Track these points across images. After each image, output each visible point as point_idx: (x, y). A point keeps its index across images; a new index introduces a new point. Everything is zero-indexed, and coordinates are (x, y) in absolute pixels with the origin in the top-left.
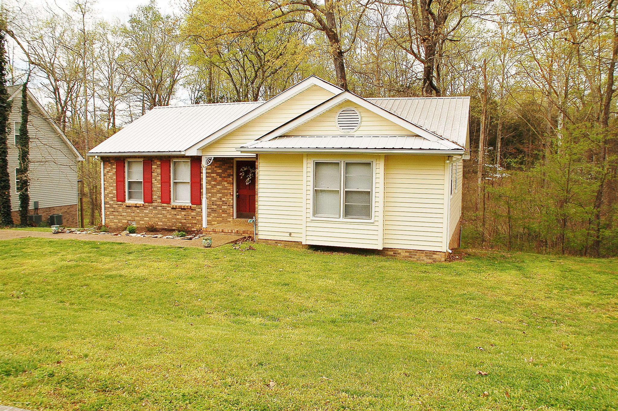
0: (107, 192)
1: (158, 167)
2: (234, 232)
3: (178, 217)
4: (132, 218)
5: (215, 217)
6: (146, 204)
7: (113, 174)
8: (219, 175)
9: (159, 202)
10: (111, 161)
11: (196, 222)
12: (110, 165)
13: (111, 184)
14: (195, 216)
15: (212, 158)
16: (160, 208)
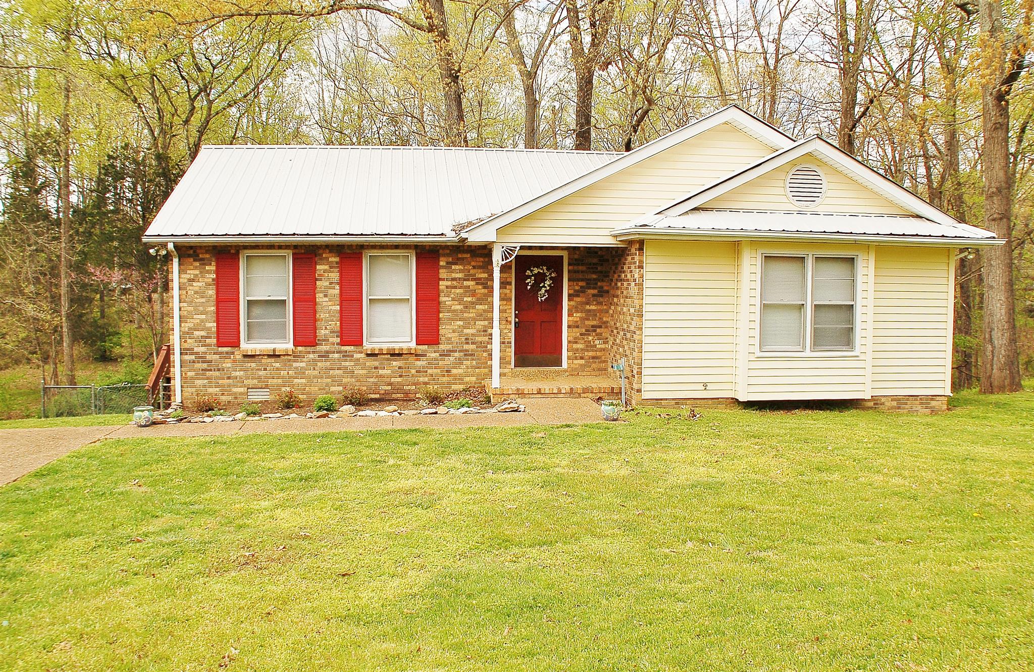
0: (186, 326)
1: (331, 267)
2: (563, 391)
3: (381, 372)
4: (259, 382)
5: (472, 367)
6: (300, 348)
7: (208, 284)
8: (482, 284)
9: (333, 344)
10: (201, 256)
11: (426, 379)
12: (197, 264)
13: (201, 308)
14: (424, 367)
15: (516, 248)
16: (336, 356)
